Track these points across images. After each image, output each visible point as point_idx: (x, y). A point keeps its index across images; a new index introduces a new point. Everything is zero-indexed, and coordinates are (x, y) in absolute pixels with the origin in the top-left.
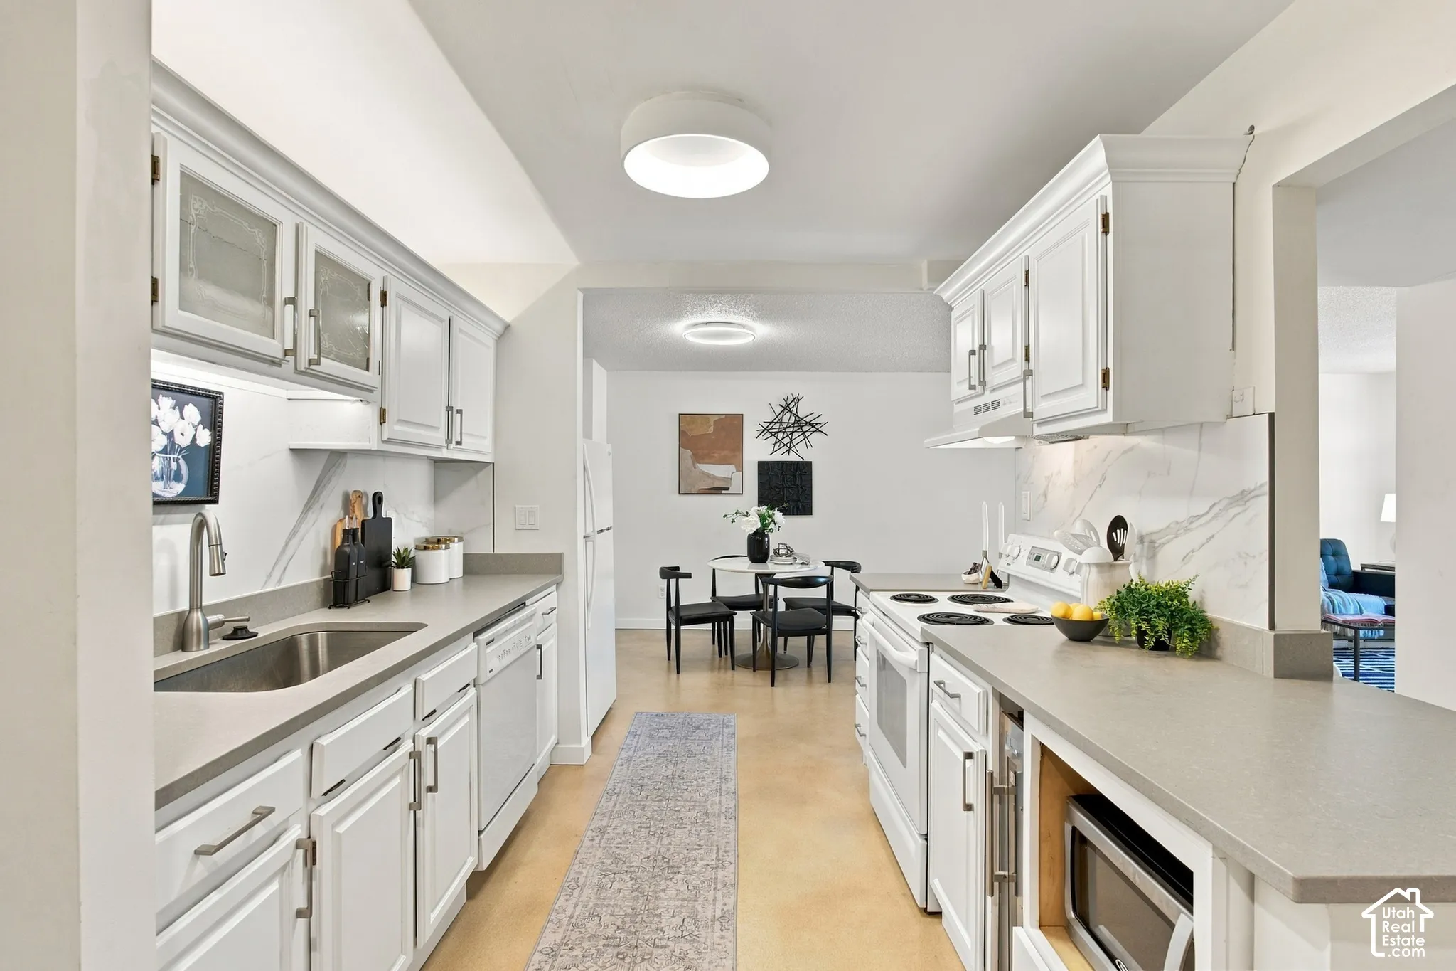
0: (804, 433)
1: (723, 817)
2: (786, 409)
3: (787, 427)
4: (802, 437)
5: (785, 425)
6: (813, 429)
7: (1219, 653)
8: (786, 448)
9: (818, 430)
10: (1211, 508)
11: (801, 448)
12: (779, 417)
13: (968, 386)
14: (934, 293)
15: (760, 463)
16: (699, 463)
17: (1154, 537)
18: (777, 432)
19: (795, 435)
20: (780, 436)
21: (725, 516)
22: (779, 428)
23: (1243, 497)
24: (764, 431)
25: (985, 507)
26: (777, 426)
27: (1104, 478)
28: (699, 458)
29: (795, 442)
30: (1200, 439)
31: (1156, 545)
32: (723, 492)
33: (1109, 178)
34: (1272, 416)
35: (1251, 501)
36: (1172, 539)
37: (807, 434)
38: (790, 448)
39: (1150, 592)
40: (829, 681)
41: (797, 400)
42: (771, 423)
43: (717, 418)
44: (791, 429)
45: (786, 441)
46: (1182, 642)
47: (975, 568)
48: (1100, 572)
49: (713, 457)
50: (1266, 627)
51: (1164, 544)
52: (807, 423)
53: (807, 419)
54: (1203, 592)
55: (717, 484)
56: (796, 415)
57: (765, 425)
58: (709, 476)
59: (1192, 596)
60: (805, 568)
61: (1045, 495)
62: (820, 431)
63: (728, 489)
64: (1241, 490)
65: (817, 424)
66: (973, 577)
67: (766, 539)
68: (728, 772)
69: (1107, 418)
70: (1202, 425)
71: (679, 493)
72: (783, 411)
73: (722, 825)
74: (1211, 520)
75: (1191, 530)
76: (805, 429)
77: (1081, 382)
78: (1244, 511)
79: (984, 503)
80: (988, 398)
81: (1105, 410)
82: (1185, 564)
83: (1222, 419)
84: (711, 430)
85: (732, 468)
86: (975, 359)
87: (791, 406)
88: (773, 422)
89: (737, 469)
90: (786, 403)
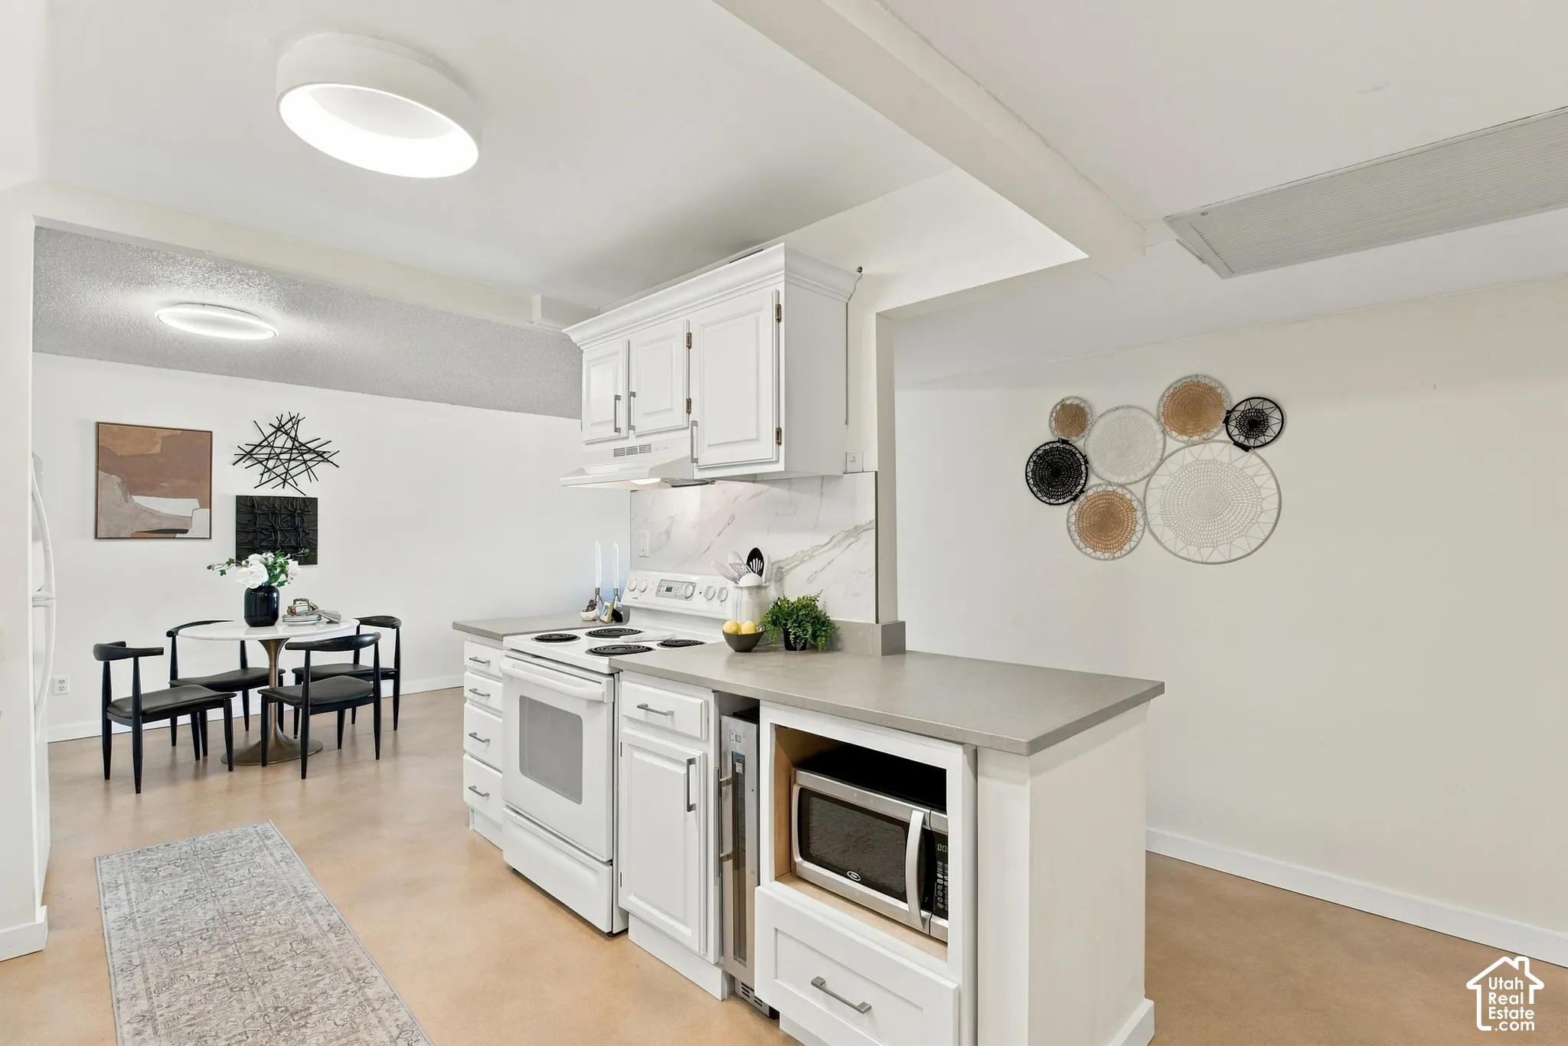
0: (305, 462)
1: (331, 936)
2: (280, 430)
3: (281, 453)
4: (303, 468)
5: (278, 451)
6: (320, 459)
7: (840, 645)
8: (279, 480)
9: (326, 460)
10: (831, 540)
11: (303, 480)
12: (270, 440)
13: (613, 429)
14: (563, 331)
15: (238, 498)
16: (135, 495)
17: (781, 565)
18: (268, 459)
19: (293, 464)
20: (271, 464)
21: (209, 568)
22: (270, 454)
23: (857, 531)
24: (245, 456)
25: (598, 546)
26: (267, 450)
27: (733, 517)
28: (133, 487)
29: (293, 473)
30: (822, 486)
31: (784, 570)
32: (178, 535)
33: (783, 278)
34: (876, 473)
35: (862, 534)
36: (799, 564)
37: (311, 464)
38: (285, 481)
39: (795, 605)
40: (378, 757)
41: (295, 421)
42: (256, 446)
43: (166, 433)
44: (287, 456)
45: (281, 470)
46: (821, 641)
47: (592, 606)
48: (750, 594)
49: (160, 487)
50: (874, 622)
51: (791, 569)
52: (310, 450)
53: (311, 446)
54: (825, 603)
55: (167, 525)
56: (294, 439)
57: (248, 449)
58: (152, 513)
59: (819, 605)
60: (333, 627)
61: (668, 534)
62: (328, 461)
63: (185, 531)
64: (855, 525)
65: (324, 452)
66: (592, 614)
67: (275, 595)
68: (305, 887)
69: (780, 467)
70: (823, 477)
71: (96, 537)
72: (276, 432)
73: (336, 944)
74: (832, 548)
75: (814, 556)
76: (307, 457)
77: (755, 437)
78: (856, 541)
79: (597, 543)
80: (633, 442)
81: (777, 461)
82: (809, 583)
83: (842, 474)
84: (157, 450)
85: (194, 503)
86: (622, 405)
87: (287, 427)
88: (259, 445)
89: (202, 506)
90: (280, 423)
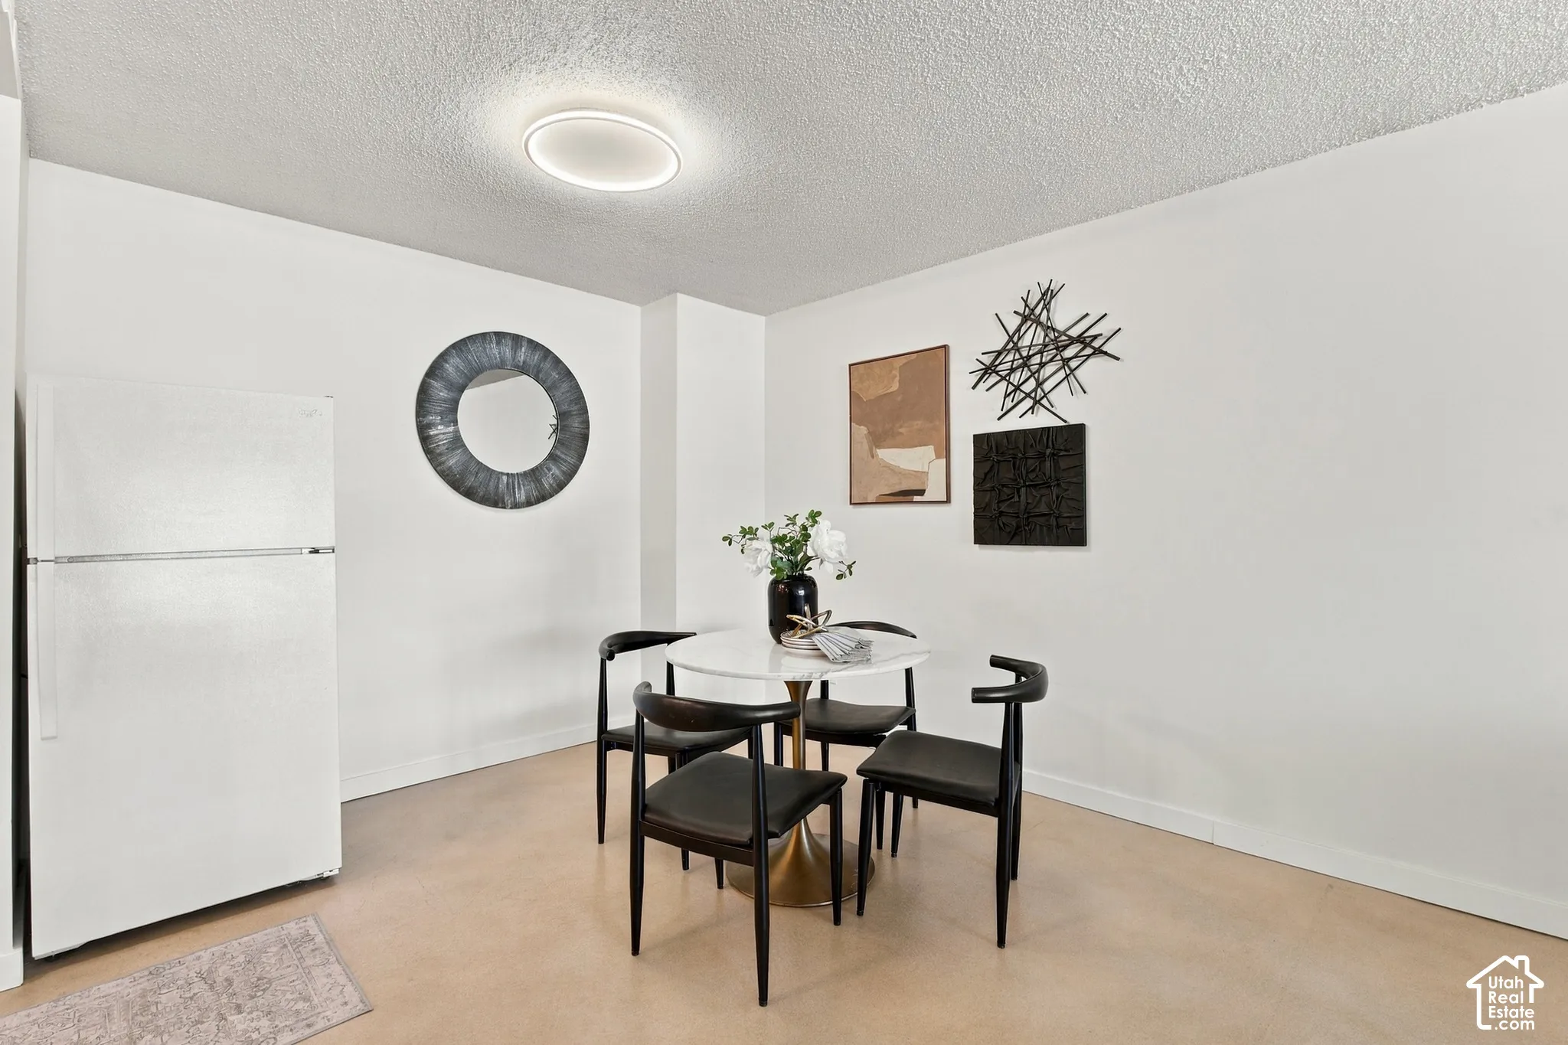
0: (1066, 362)
2: (1028, 317)
3: (1031, 357)
4: (1061, 375)
5: (1027, 354)
6: (1088, 352)
8: (1028, 403)
9: (1099, 351)
11: (1060, 397)
12: (1015, 338)
15: (980, 438)
16: (879, 449)
18: (1012, 372)
19: (1049, 369)
20: (1015, 378)
22: (1015, 362)
24: (986, 371)
26: (1011, 357)
28: (879, 439)
29: (1047, 386)
32: (917, 498)
37: (1073, 364)
38: (1037, 402)
41: (1048, 296)
42: (999, 353)
43: (903, 360)
44: (1040, 360)
45: (1031, 385)
49: (901, 433)
52: (1073, 341)
53: (1074, 332)
55: (906, 486)
56: (1048, 328)
57: (987, 360)
58: (893, 471)
62: (1106, 353)
63: (921, 492)
65: (1095, 337)
71: (851, 503)
72: (1022, 323)
76: (1069, 353)
84: (895, 384)
85: (929, 451)
87: (1037, 311)
88: (1002, 351)
89: (938, 457)
90: (1026, 305)
